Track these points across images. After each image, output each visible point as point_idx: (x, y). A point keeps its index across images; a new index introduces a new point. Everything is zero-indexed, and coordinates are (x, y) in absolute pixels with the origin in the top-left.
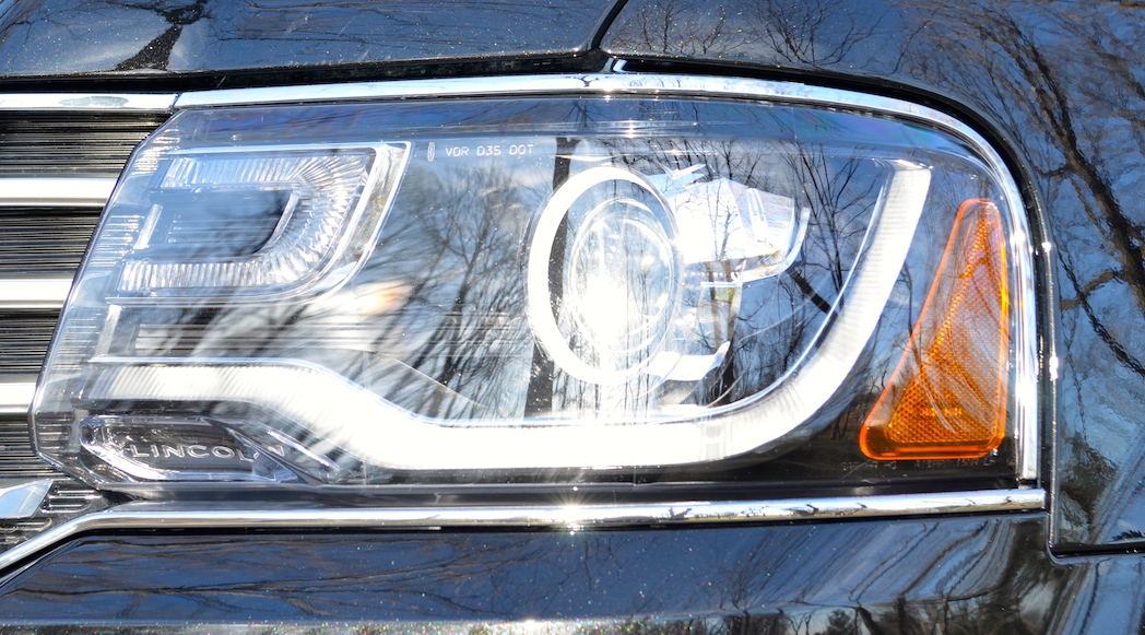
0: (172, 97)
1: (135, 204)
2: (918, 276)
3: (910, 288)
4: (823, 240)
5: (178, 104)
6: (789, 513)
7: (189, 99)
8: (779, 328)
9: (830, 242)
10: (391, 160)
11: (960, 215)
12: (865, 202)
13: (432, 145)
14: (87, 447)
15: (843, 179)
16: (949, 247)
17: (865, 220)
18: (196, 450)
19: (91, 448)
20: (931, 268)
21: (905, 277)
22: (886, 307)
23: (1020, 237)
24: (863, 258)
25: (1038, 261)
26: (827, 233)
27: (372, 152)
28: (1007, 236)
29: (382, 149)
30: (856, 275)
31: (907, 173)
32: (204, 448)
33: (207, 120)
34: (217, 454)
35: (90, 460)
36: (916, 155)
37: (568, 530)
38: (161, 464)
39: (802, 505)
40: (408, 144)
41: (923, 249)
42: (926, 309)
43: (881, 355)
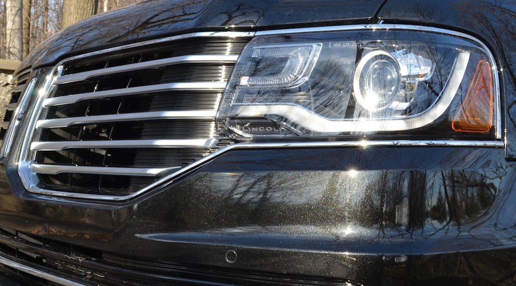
0: (254, 33)
1: (243, 62)
2: (464, 87)
3: (462, 90)
4: (438, 76)
5: (256, 35)
6: (426, 144)
7: (259, 33)
8: (424, 102)
9: (439, 77)
10: (317, 48)
11: (476, 71)
12: (449, 66)
13: (330, 43)
14: (229, 128)
15: (443, 58)
16: (473, 80)
17: (449, 71)
18: (261, 129)
19: (231, 128)
20: (468, 85)
21: (460, 87)
22: (455, 95)
23: (494, 67)
24: (449, 82)
25: (500, 74)
26: (438, 74)
27: (312, 47)
28: (491, 68)
29: (315, 45)
30: (447, 86)
31: (463, 53)
32: (263, 128)
33: (264, 38)
34: (267, 130)
35: (231, 132)
36: (466, 48)
37: (363, 147)
38: (251, 133)
39: (429, 142)
40: (321, 44)
41: (466, 80)
42: (467, 97)
43: (453, 109)
